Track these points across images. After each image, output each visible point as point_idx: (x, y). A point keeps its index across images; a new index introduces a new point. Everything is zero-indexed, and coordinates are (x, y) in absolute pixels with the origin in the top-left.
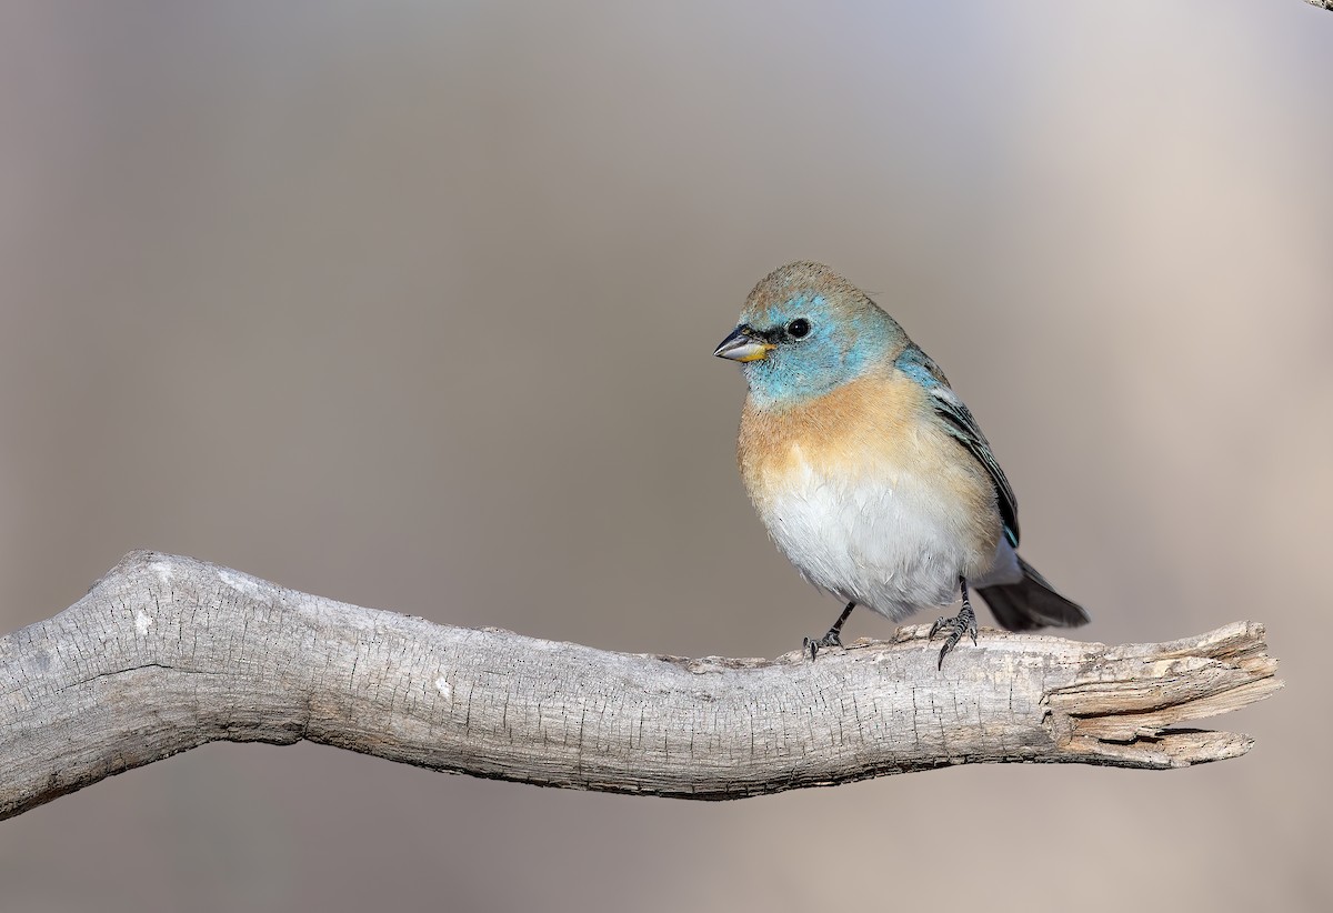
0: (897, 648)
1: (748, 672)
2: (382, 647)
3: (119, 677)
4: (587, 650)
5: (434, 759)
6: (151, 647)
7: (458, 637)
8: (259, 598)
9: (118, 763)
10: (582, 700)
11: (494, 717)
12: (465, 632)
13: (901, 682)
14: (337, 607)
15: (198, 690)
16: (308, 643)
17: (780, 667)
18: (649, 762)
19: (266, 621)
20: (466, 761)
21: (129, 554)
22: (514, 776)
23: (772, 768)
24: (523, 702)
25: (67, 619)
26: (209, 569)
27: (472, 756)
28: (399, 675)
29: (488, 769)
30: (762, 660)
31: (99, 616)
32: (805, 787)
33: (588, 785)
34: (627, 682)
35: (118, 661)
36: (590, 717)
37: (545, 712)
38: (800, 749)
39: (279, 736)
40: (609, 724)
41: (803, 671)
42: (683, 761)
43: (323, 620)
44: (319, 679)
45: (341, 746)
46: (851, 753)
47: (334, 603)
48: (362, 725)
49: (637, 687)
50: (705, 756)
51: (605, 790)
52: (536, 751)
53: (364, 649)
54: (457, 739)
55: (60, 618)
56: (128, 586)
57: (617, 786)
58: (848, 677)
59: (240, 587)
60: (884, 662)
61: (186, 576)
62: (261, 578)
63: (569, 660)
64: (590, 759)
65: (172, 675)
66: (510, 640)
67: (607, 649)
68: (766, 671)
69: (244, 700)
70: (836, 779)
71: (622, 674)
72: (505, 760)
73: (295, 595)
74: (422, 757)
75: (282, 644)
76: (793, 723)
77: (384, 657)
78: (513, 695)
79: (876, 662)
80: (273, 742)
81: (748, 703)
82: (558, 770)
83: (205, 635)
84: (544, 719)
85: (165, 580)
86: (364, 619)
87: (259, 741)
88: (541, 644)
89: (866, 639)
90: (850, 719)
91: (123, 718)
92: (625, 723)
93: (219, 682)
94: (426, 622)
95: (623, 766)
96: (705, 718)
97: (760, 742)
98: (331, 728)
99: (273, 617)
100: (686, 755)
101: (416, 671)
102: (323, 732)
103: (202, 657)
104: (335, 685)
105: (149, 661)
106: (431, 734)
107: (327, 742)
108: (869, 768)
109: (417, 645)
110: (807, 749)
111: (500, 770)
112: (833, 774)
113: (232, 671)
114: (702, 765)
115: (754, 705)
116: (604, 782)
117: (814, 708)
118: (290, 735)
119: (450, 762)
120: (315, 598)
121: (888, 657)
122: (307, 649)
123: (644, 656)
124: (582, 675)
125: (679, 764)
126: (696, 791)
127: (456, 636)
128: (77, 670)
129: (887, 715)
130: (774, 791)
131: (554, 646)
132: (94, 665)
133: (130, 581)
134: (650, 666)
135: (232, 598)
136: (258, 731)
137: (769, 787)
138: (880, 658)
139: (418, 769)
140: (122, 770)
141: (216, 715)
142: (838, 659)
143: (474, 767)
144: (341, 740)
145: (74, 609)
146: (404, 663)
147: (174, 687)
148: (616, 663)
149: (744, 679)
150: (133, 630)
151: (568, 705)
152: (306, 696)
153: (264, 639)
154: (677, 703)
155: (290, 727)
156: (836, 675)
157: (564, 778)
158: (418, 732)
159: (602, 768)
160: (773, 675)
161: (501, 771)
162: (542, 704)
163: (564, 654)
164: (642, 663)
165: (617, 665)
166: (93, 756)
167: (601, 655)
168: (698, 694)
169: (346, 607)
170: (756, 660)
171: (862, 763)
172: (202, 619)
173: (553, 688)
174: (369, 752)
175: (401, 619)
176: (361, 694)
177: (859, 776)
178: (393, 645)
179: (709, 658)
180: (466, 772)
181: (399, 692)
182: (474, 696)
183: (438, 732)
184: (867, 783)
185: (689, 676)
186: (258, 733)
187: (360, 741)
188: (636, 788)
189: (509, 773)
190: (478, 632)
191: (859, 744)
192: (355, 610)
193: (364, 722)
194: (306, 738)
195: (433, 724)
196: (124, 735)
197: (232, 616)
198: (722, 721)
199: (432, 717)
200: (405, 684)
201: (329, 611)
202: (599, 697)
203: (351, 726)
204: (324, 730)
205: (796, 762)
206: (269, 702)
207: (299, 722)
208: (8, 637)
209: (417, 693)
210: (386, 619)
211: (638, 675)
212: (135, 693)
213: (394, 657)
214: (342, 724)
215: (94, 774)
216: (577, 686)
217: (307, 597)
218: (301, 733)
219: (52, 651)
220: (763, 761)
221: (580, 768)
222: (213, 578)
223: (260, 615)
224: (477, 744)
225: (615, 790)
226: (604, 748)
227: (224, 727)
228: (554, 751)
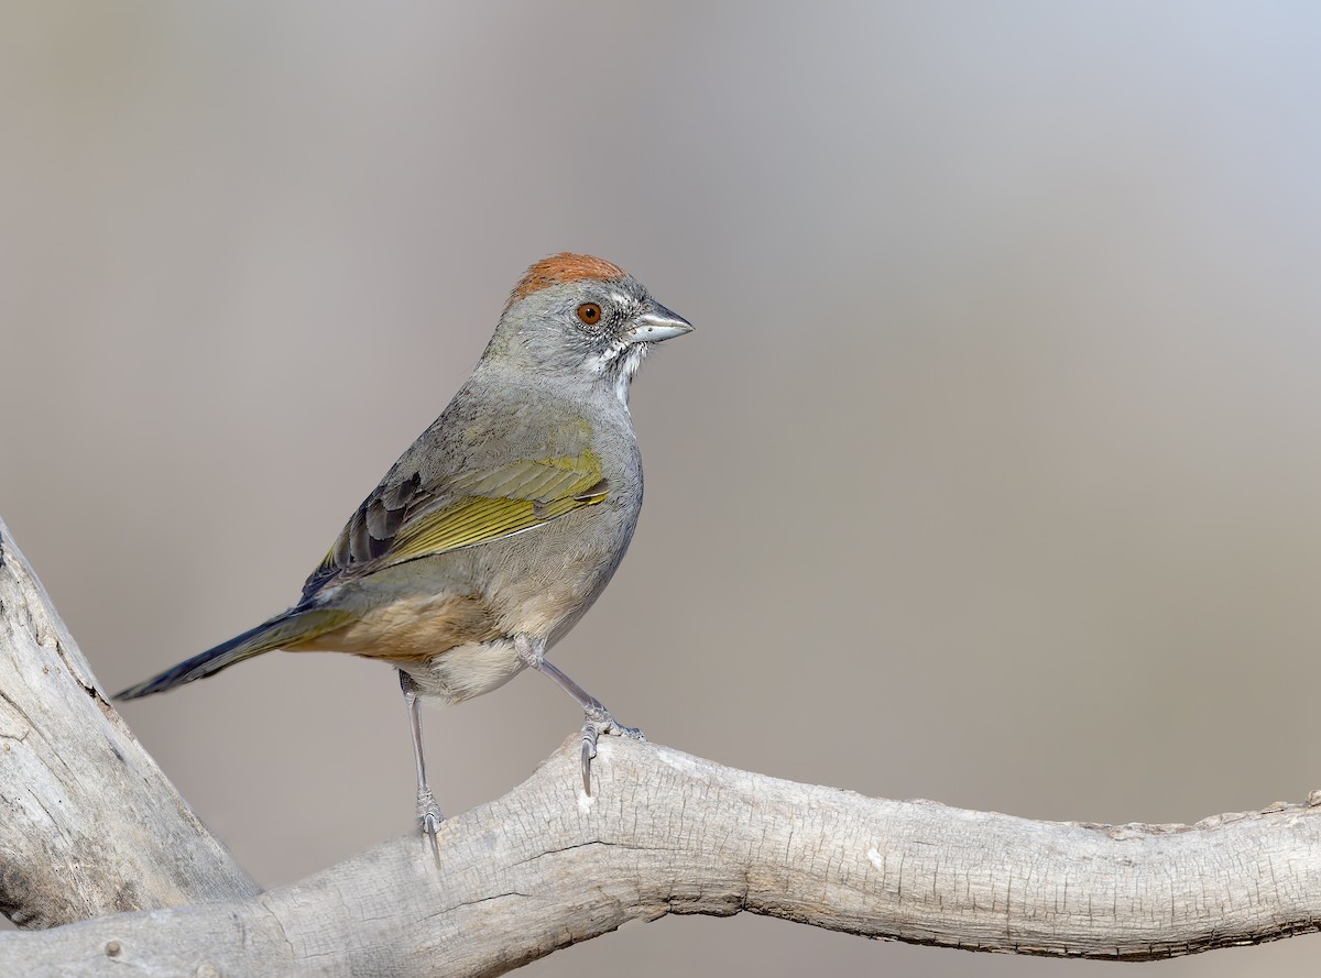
0: (1311, 811)
1: (1168, 838)
2: (816, 821)
3: (563, 854)
4: (1013, 819)
5: (869, 928)
6: (593, 825)
7: (888, 810)
8: (697, 775)
9: (565, 937)
10: (1008, 867)
11: (925, 886)
12: (896, 804)
13: (1315, 845)
14: (772, 783)
15: (640, 866)
16: (745, 818)
17: (1199, 832)
18: (1075, 926)
19: (703, 797)
20: (899, 928)
21: (571, 737)
22: (945, 942)
23: (1192, 929)
24: (951, 871)
25: (513, 800)
26: (649, 748)
27: (906, 923)
28: (832, 847)
29: (920, 936)
30: (1182, 825)
31: (542, 796)
32: (1227, 946)
33: (1016, 948)
34: (1051, 849)
35: (562, 839)
36: (1016, 884)
37: (973, 879)
38: (1219, 910)
39: (720, 908)
40: (1035, 890)
41: (1220, 835)
42: (1107, 924)
43: (759, 796)
44: (755, 853)
45: (780, 916)
46: (1269, 913)
47: (769, 780)
48: (799, 896)
49: (1060, 853)
50: (1127, 919)
51: (1034, 953)
52: (967, 917)
53: (799, 823)
54: (890, 908)
55: (506, 799)
56: (571, 766)
57: (1045, 949)
58: (1263, 840)
59: (678, 766)
60: (1298, 825)
61: (626, 756)
62: (699, 756)
63: (995, 829)
64: (1016, 924)
65: (615, 851)
66: (938, 812)
67: (1031, 817)
68: (1186, 836)
69: (686, 875)
70: (1257, 938)
71: (1046, 842)
72: (936, 927)
73: (732, 772)
74: (856, 925)
75: (719, 820)
76: (1211, 886)
77: (817, 830)
78: (942, 864)
79: (1290, 825)
80: (714, 914)
81: (1167, 867)
82: (987, 935)
83: (645, 813)
84: (972, 886)
85: (606, 760)
86: (798, 793)
87: (701, 913)
88: (969, 815)
89: (1280, 803)
90: (1266, 881)
91: (569, 893)
92: (1050, 888)
93: (660, 858)
94: (858, 795)
95: (1049, 930)
96: (1126, 882)
97: (1180, 905)
98: (769, 899)
99: (710, 794)
100: (1109, 918)
101: (848, 843)
102: (761, 903)
103: (642, 833)
104: (772, 858)
105: (591, 839)
106: (864, 903)
107: (766, 913)
108: (1287, 927)
109: (849, 818)
110: (1226, 910)
111: (931, 936)
112: (1251, 934)
113: (671, 846)
114: (1125, 928)
115: (1174, 869)
116: (1032, 946)
117: (1231, 871)
118: (730, 907)
119: (883, 930)
120: (751, 775)
121: (1302, 820)
122: (744, 824)
123: (1068, 824)
124: (1008, 844)
125: (1103, 927)
126: (1121, 953)
127: (887, 808)
128: (522, 849)
129: (1302, 877)
130: (1195, 951)
131: (981, 816)
132: (539, 843)
133: (572, 762)
134: (1072, 834)
135: (671, 776)
136: (698, 904)
137: (1191, 947)
138: (1294, 821)
139: (854, 937)
140: (569, 943)
141: (657, 889)
142: (1254, 824)
143: (907, 934)
144: (779, 911)
145: (519, 790)
146: (837, 836)
147: (616, 863)
148: (1040, 830)
149: (1164, 844)
150: (576, 809)
151: (994, 873)
152: (744, 869)
153: (702, 815)
154: (1099, 868)
155: (729, 900)
156: (1252, 839)
157: (994, 943)
158: (851, 902)
159: (1029, 933)
160: (1193, 839)
161: (933, 937)
162: (970, 872)
163: (991, 823)
164: (1065, 831)
165: (1041, 833)
166: (540, 931)
167: (1026, 823)
168: (1120, 859)
169: (781, 783)
170: (1176, 826)
171: (1279, 923)
172: (642, 797)
173: (980, 856)
174: (806, 922)
175: (833, 793)
176: (797, 866)
177: (1277, 935)
178: (826, 819)
179: (1130, 825)
180: (900, 938)
181: (833, 863)
182: (905, 866)
183: (871, 901)
184: (1286, 942)
185: (1111, 842)
186: (699, 906)
187: (797, 911)
188: (1063, 951)
189: (941, 939)
190: (909, 804)
191: (1276, 904)
192: (790, 786)
193: (801, 893)
194: (746, 910)
195: (867, 893)
196: (570, 909)
197: (671, 794)
198: (1143, 885)
199: (867, 887)
200: (838, 856)
201: (764, 787)
202: (1024, 865)
203: (788, 897)
204: (765, 901)
205: (1215, 923)
206: (708, 876)
207: (738, 895)
208: (456, 818)
209: (850, 864)
210: (820, 793)
211: (1062, 843)
212: (578, 869)
213: (828, 830)
214: (780, 895)
215: (542, 948)
216: (1004, 854)
217: (743, 774)
218: (742, 904)
219: (498, 831)
220: (1184, 922)
221: (1008, 933)
222: (652, 758)
223: (697, 792)
224: (910, 911)
225: (1043, 953)
226: (1031, 913)
227: (666, 901)
228: (982, 917)
